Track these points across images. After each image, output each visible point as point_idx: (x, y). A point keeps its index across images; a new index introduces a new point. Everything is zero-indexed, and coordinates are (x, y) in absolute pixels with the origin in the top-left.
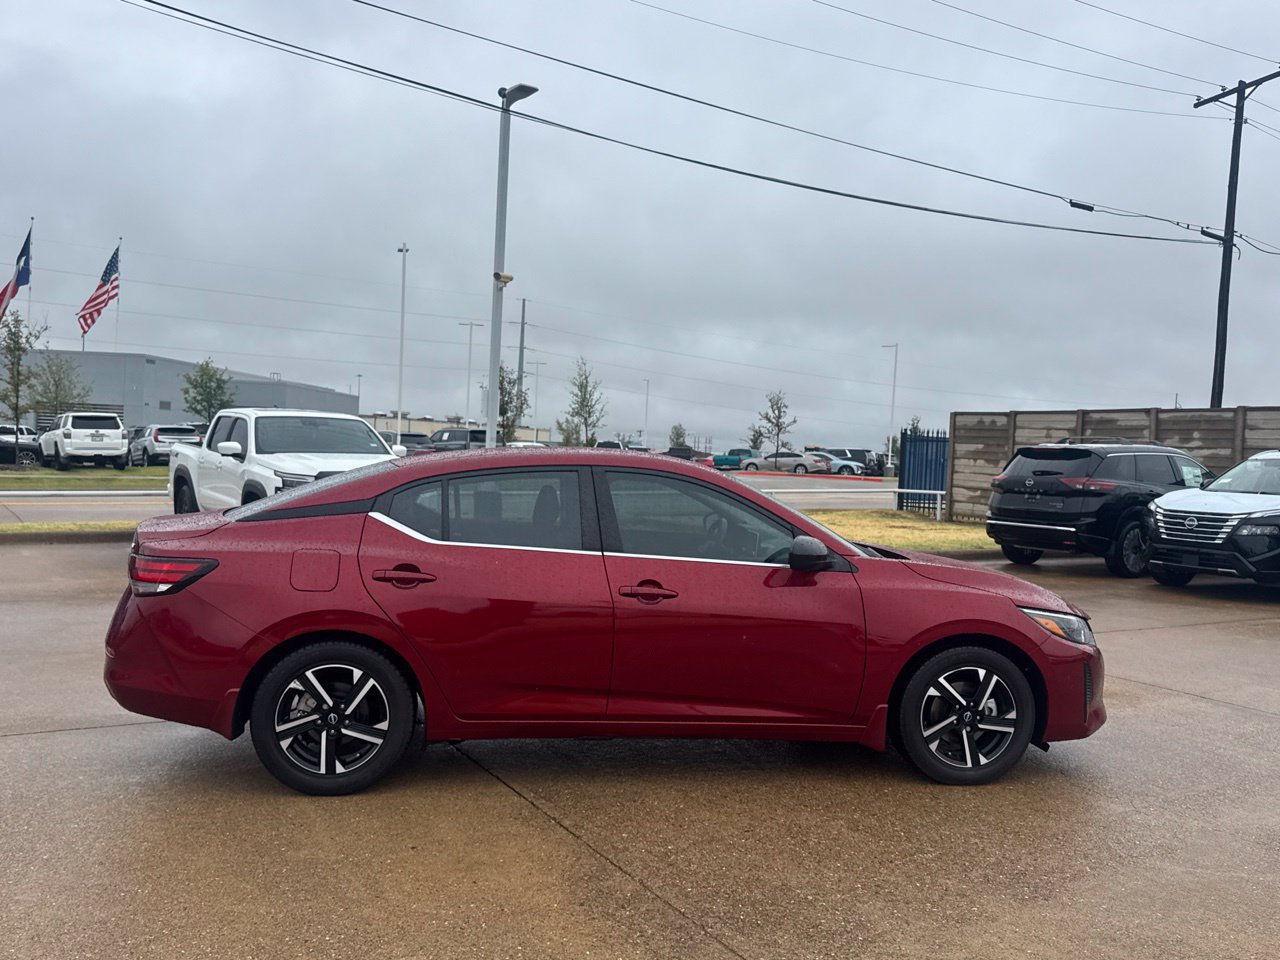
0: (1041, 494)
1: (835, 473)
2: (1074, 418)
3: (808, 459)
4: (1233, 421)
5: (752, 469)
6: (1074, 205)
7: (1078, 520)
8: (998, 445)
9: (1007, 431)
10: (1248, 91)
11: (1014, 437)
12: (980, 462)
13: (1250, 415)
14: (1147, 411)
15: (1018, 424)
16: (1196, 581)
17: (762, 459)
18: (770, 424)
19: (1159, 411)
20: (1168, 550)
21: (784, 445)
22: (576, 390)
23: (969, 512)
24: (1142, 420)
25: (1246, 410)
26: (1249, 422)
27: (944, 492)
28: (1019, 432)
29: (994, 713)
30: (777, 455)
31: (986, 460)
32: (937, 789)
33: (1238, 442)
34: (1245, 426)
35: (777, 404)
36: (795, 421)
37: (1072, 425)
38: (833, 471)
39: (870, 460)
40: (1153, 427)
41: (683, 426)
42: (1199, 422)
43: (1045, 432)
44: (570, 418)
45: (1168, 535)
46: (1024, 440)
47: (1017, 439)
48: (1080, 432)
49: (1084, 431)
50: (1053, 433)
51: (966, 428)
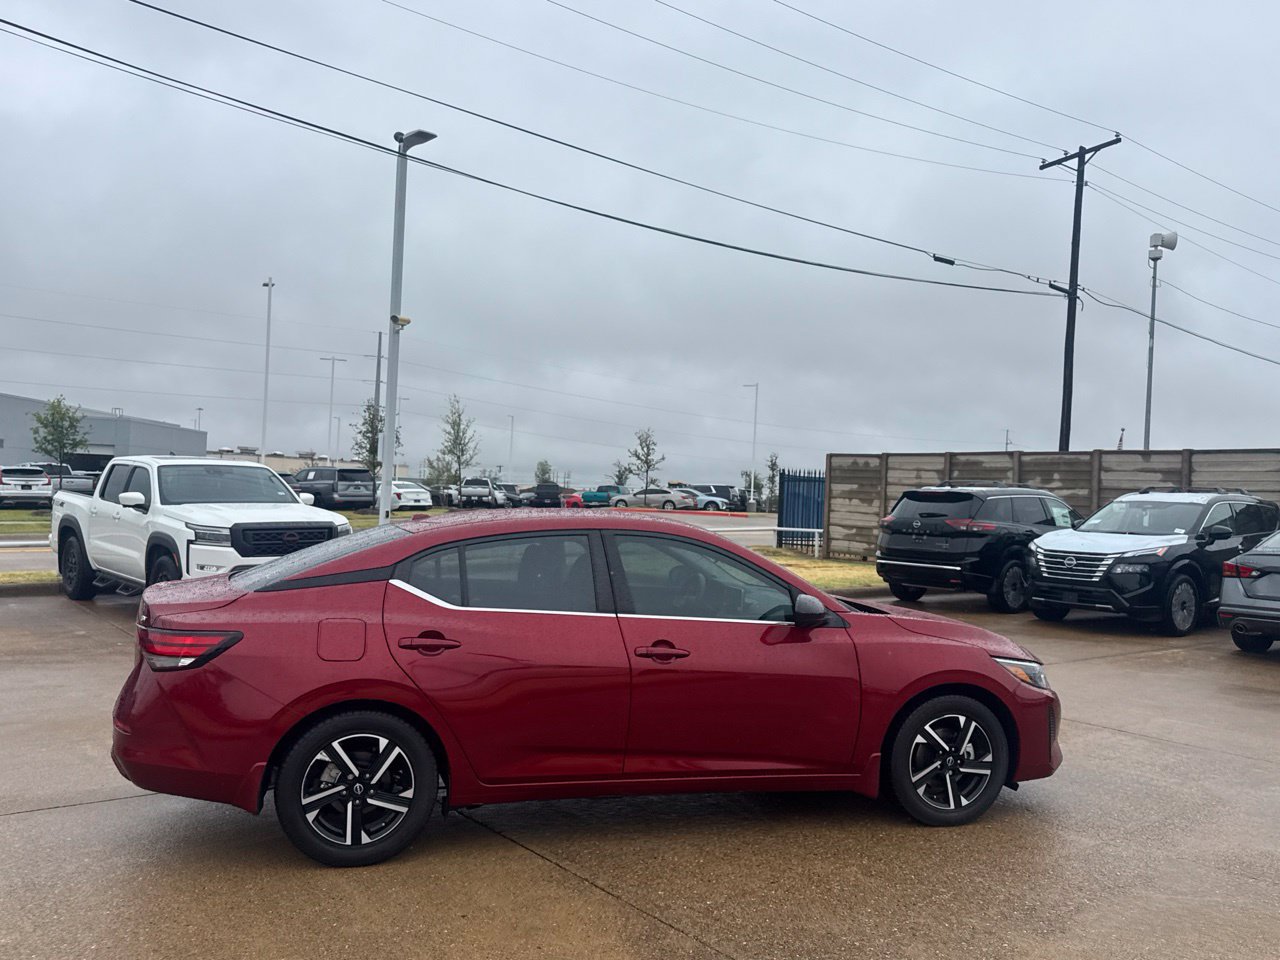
0: (928, 535)
1: (701, 509)
2: (942, 459)
3: (675, 495)
4: (1090, 463)
5: (621, 506)
6: (937, 259)
7: (963, 559)
8: (872, 485)
9: (880, 471)
10: (1087, 156)
11: (886, 478)
12: (855, 502)
13: (1105, 458)
14: (1011, 454)
15: (890, 465)
16: (1072, 615)
17: (632, 496)
18: (639, 461)
19: (1022, 454)
20: (1052, 588)
21: (653, 482)
22: (449, 428)
23: (846, 550)
24: (1006, 462)
25: (1101, 453)
26: (1104, 464)
27: (821, 531)
28: (891, 474)
29: (972, 757)
30: (646, 492)
31: (860, 499)
32: (926, 831)
33: (1095, 484)
34: (1101, 468)
35: (646, 442)
36: (663, 459)
37: (940, 467)
38: (699, 506)
39: (734, 496)
40: (1016, 468)
41: (549, 463)
42: (1059, 464)
43: (914, 474)
44: (441, 456)
45: (1049, 573)
46: (896, 481)
47: (889, 480)
48: (947, 472)
49: (951, 471)
50: (923, 474)
51: (841, 469)
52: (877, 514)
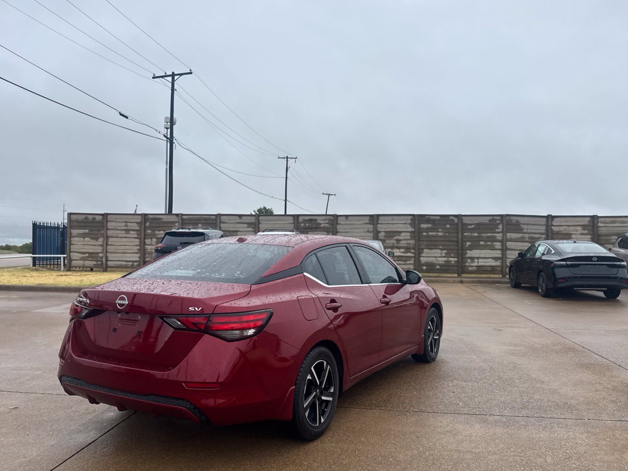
2: (140, 217)
4: (215, 220)
6: (121, 114)
8: (98, 230)
9: (103, 223)
10: (176, 77)
11: (107, 226)
12: (87, 239)
13: (222, 217)
15: (109, 219)
19: (182, 215)
23: (82, 265)
24: (175, 219)
25: (220, 215)
26: (222, 220)
27: (65, 256)
28: (109, 224)
31: (90, 238)
34: (221, 222)
37: (139, 221)
40: (180, 222)
42: (201, 220)
43: (124, 223)
46: (113, 228)
47: (109, 227)
48: (143, 224)
49: (145, 223)
50: (129, 224)
51: (77, 221)
52: (102, 246)
